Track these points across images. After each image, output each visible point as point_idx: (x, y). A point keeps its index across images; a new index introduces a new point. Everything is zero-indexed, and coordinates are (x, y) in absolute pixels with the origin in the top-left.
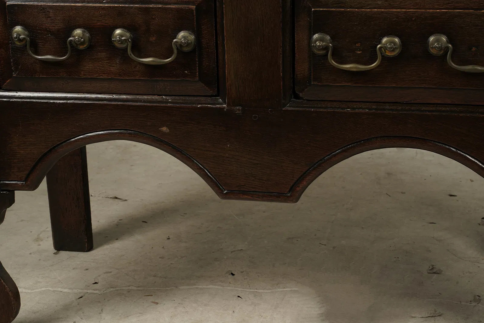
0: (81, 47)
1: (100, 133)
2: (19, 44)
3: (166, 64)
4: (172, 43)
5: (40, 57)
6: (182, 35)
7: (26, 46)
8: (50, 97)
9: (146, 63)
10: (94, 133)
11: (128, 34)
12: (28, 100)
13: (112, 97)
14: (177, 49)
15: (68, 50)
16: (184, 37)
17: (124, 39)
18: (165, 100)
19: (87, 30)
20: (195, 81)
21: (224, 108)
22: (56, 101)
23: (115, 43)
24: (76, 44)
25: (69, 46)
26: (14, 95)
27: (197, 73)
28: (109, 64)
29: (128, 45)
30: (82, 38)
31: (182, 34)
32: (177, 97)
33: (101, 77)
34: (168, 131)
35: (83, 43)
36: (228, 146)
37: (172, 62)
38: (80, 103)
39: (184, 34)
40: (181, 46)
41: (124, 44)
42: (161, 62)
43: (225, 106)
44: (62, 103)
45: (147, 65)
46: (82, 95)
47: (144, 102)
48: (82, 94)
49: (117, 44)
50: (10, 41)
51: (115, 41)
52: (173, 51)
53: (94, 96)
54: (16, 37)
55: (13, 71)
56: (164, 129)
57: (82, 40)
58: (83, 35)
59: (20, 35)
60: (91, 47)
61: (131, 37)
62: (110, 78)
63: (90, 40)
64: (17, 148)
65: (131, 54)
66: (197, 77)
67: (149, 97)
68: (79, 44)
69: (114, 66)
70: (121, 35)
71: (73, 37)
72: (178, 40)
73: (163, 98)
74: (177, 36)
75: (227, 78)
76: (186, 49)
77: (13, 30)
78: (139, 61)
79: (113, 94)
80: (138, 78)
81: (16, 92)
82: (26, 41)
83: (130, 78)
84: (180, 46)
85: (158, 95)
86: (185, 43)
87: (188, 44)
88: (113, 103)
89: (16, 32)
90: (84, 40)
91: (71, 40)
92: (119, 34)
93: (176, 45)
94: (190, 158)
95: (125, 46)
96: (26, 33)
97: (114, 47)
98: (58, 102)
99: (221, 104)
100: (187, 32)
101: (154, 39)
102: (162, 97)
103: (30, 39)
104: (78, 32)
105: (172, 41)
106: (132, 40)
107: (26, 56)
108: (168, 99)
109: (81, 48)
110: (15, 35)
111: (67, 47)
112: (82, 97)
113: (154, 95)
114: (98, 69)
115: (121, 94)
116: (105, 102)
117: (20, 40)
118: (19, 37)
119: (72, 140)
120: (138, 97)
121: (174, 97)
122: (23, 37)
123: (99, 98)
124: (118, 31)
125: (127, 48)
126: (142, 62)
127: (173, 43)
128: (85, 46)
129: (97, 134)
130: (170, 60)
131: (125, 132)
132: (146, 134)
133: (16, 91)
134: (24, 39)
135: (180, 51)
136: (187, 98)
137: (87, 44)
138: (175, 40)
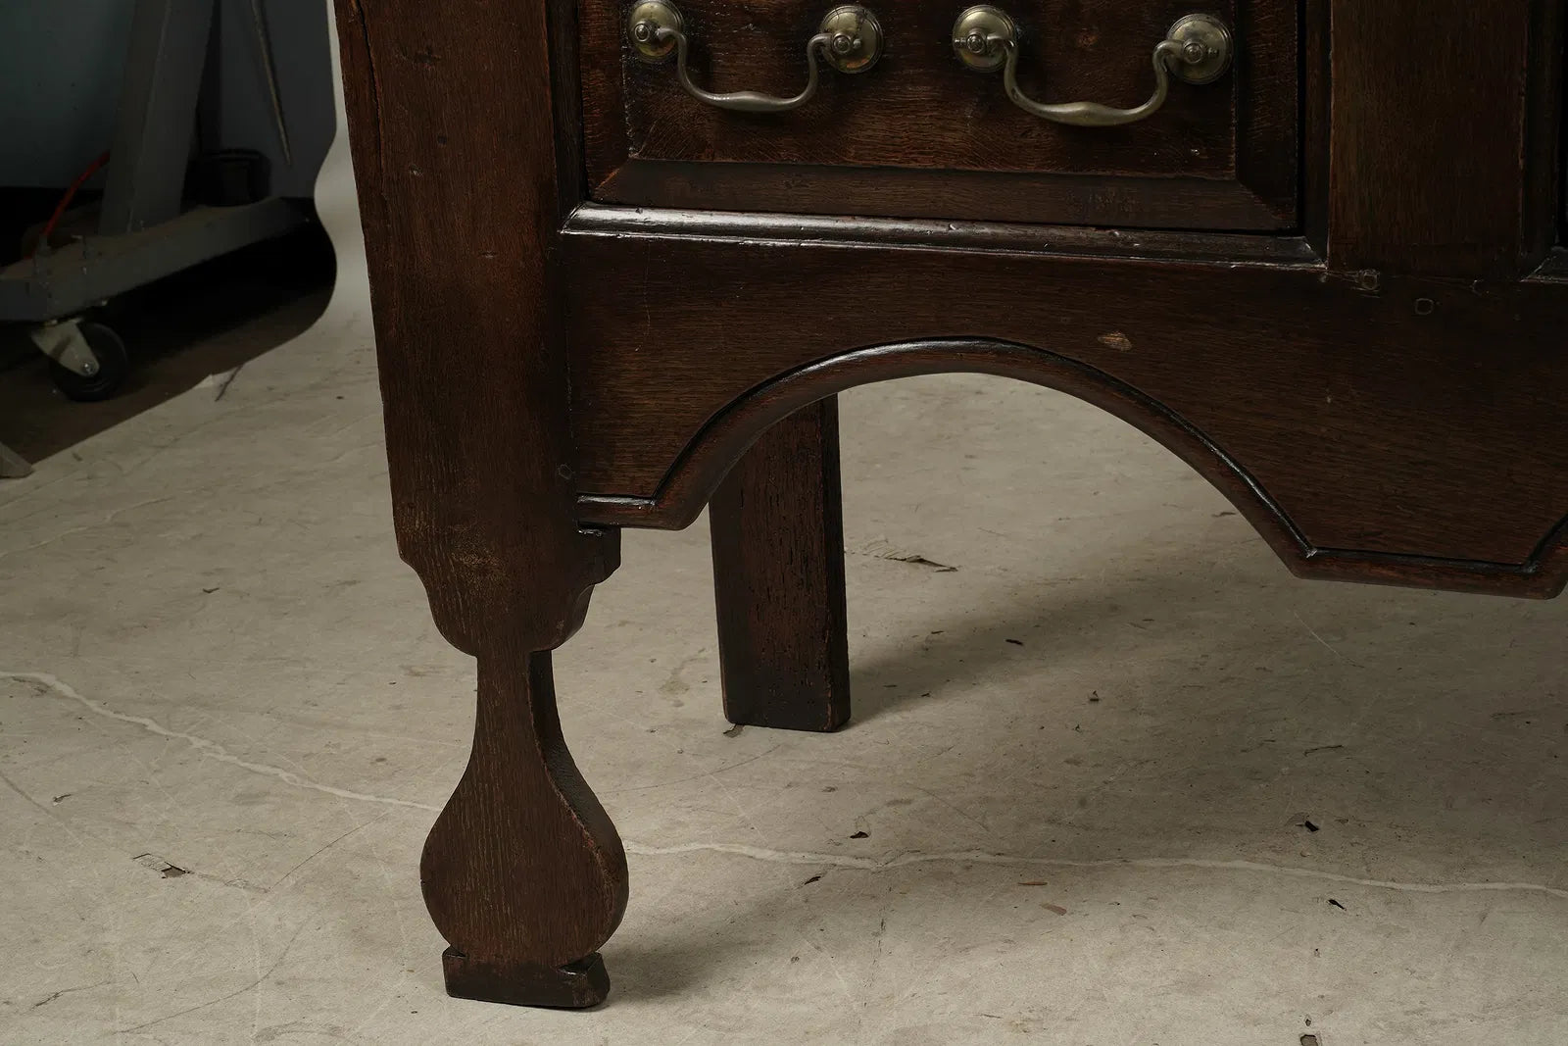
0: (852, 66)
1: (904, 346)
2: (651, 54)
3: (1132, 123)
4: (1151, 55)
5: (719, 99)
6: (1187, 29)
7: (675, 61)
8: (747, 226)
9: (1062, 120)
10: (883, 348)
11: (1006, 25)
12: (675, 237)
13: (944, 230)
14: (1170, 74)
15: (808, 76)
16: (1192, 34)
17: (995, 41)
18: (1120, 244)
19: (873, 11)
20: (1225, 181)
21: (1320, 272)
22: (762, 242)
23: (962, 52)
24: (838, 57)
25: (812, 61)
26: (629, 220)
27: (1233, 156)
28: (941, 123)
29: (1005, 59)
30: (855, 38)
31: (1187, 25)
32: (1160, 236)
33: (913, 165)
34: (1128, 345)
35: (856, 54)
36: (1329, 400)
37: (1151, 117)
38: (840, 249)
39: (1193, 25)
40: (1181, 63)
41: (992, 56)
42: (1115, 118)
43: (1323, 266)
44: (785, 246)
45: (1067, 129)
46: (849, 221)
47: (1051, 248)
48: (850, 218)
49: (968, 59)
50: (625, 43)
51: (964, 46)
52: (1155, 81)
53: (886, 226)
54: (644, 34)
55: (631, 144)
56: (1115, 339)
57: (856, 42)
58: (860, 25)
59: (656, 26)
60: (879, 69)
61: (1015, 32)
62: (942, 167)
63: (881, 43)
64: (632, 390)
65: (1013, 91)
66: (1232, 168)
67: (1069, 233)
68: (844, 56)
69: (955, 130)
70: (983, 28)
71: (826, 32)
72: (1172, 43)
73: (1115, 235)
74: (1171, 31)
75: (1335, 176)
76: (1196, 76)
77: (634, 10)
78: (1041, 112)
79: (950, 220)
80: (1033, 170)
81: (637, 211)
82: (676, 45)
83: (1006, 170)
84: (1179, 64)
85: (1099, 227)
86: (1196, 55)
87: (1206, 60)
88: (948, 250)
89: (643, 16)
90: (861, 41)
91: (820, 44)
92: (977, 25)
93: (1165, 61)
94: (1198, 439)
95: (994, 62)
96: (677, 18)
97: (960, 64)
98: (770, 243)
99: (1311, 260)
100: (1204, 17)
101: (1092, 39)
102: (1111, 233)
103: (687, 37)
104: (843, 15)
105: (1154, 48)
106: (1019, 42)
107: (674, 94)
108: (1133, 241)
109: (853, 69)
110: (642, 26)
111: (807, 65)
112: (846, 229)
113: (1085, 226)
114: (901, 138)
115: (974, 221)
116: (923, 248)
117: (656, 42)
118: (653, 33)
119: (811, 368)
120: (1030, 231)
121: (1151, 234)
122: (665, 33)
123: (902, 232)
124: (973, 15)
125: (1001, 72)
126: (1048, 118)
127: (1155, 54)
128: (865, 62)
129: (890, 352)
130: (1141, 113)
131: (985, 345)
132: (1052, 354)
133: (638, 206)
134: (669, 37)
135: (1176, 81)
136: (1195, 237)
137: (870, 56)
138: (1161, 46)
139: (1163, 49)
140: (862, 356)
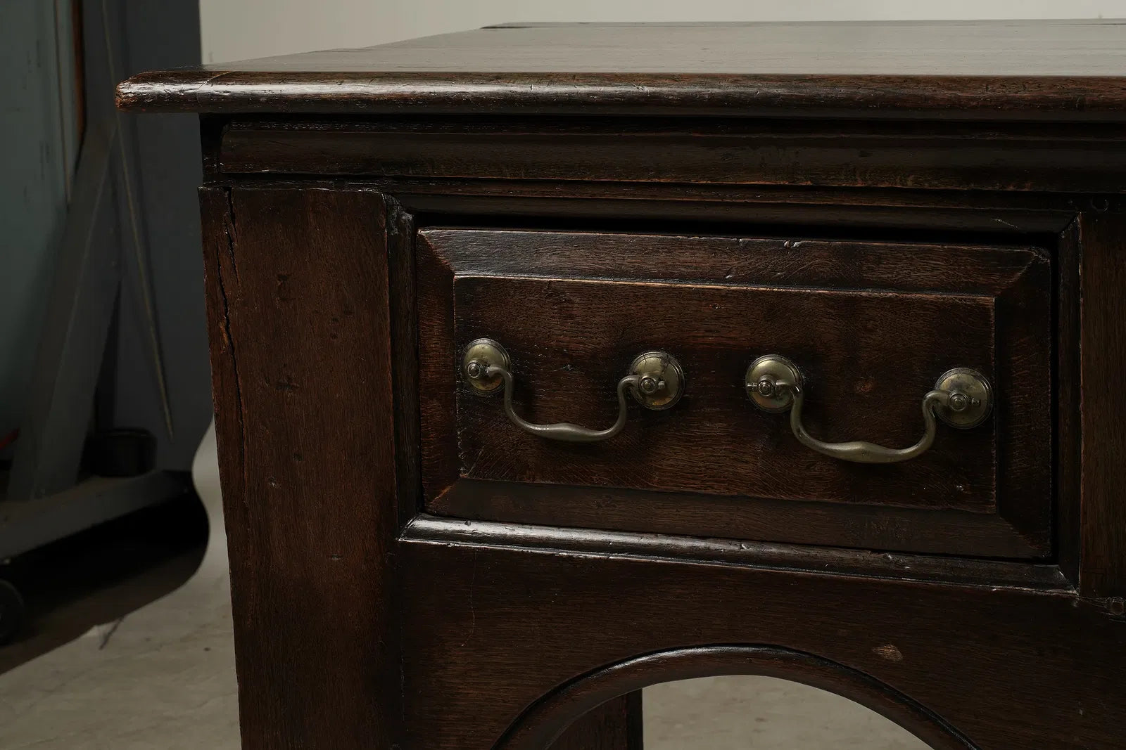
0: (657, 404)
1: (699, 650)
2: (481, 388)
3: (902, 462)
4: (921, 403)
5: (540, 429)
6: (952, 380)
7: (501, 394)
8: (562, 540)
9: (842, 457)
10: (681, 651)
11: (793, 372)
12: (499, 547)
13: (736, 548)
14: (937, 420)
15: (618, 411)
16: (957, 386)
17: (782, 386)
18: (893, 567)
19: (676, 358)
20: (986, 514)
21: (1073, 598)
22: (575, 554)
23: (754, 395)
24: (644, 395)
25: (622, 399)
26: (458, 531)
27: (994, 493)
28: (735, 456)
29: (791, 402)
30: (660, 380)
31: (952, 377)
32: (928, 560)
33: (710, 491)
34: (900, 657)
35: (661, 394)
36: (1081, 712)
37: (920, 456)
38: (644, 562)
39: (958, 378)
40: (948, 411)
41: (781, 399)
42: (891, 456)
43: (1075, 592)
44: (595, 558)
45: (846, 464)
46: (652, 539)
47: (832, 568)
48: (653, 536)
49: (759, 401)
50: (459, 379)
51: (756, 390)
52: (923, 424)
53: (685, 543)
54: (476, 371)
55: (463, 466)
56: (888, 651)
57: (661, 383)
58: (664, 369)
59: (487, 365)
60: (682, 407)
61: (800, 378)
62: (736, 494)
63: (682, 384)
64: (457, 681)
65: (799, 431)
66: (993, 503)
67: (848, 556)
68: (650, 395)
69: (746, 462)
70: (772, 374)
71: (634, 374)
72: (939, 393)
73: (889, 559)
74: (938, 382)
75: (1085, 513)
76: (963, 422)
77: (467, 351)
78: (823, 449)
79: (741, 540)
80: (815, 499)
81: (466, 524)
82: (503, 382)
83: (792, 498)
84: (945, 411)
85: (874, 551)
86: (961, 404)
87: (970, 408)
88: (740, 567)
89: (474, 356)
90: (665, 384)
91: (629, 384)
92: (766, 372)
93: (933, 408)
94: (963, 743)
95: (780, 404)
96: (504, 358)
97: (751, 405)
98: (583, 555)
99: (1064, 587)
100: (967, 370)
101: (869, 386)
102: (885, 557)
103: (514, 374)
104: (650, 359)
105: (923, 397)
106: (804, 388)
107: (501, 423)
108: (903, 565)
109: (657, 406)
110: (474, 365)
111: (617, 403)
112: (649, 545)
113: (863, 549)
114: (699, 467)
115: (763, 542)
116: (717, 564)
117: (485, 378)
118: (483, 371)
119: (617, 667)
120: (813, 552)
121: (919, 559)
122: (495, 371)
123: (698, 549)
124: (764, 363)
125: (787, 412)
126: (830, 454)
127: (925, 402)
128: (668, 400)
129: (687, 655)
130: (914, 452)
131: (772, 652)
132: (831, 662)
133: (467, 519)
134: (497, 374)
136: (960, 563)
137: (673, 396)
138: (930, 395)
139: (931, 398)
140: (661, 658)
